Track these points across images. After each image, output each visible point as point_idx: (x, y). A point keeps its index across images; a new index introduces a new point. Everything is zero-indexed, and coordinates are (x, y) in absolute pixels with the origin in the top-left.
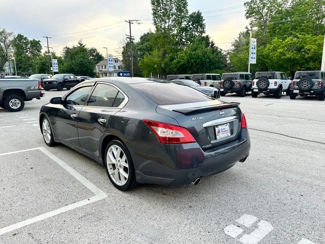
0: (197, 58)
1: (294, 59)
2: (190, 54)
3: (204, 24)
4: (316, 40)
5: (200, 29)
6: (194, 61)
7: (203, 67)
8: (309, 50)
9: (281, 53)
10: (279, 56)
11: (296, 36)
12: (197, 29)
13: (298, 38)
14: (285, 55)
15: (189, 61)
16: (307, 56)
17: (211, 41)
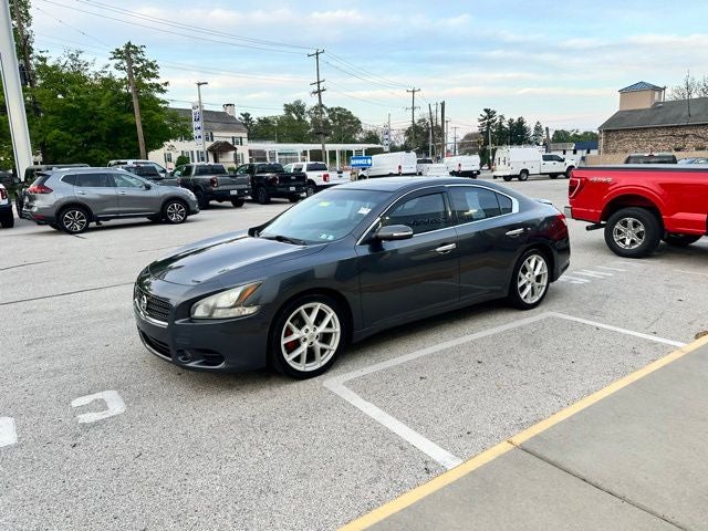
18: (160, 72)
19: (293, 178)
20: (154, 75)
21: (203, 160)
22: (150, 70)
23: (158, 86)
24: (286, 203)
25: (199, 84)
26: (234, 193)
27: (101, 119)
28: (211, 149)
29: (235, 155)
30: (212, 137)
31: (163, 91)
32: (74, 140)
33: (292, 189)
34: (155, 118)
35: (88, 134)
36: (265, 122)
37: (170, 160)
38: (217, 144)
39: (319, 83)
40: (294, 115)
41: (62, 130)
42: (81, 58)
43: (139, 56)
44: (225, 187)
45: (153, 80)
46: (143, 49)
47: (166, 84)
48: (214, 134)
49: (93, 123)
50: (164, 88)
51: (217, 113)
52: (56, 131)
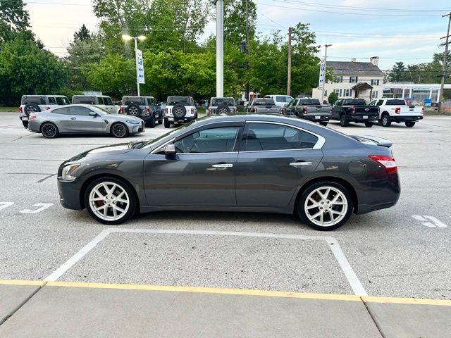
0: (31, 68)
1: (172, 79)
2: (16, 59)
3: (25, 12)
4: (190, 59)
5: (18, 18)
6: (26, 71)
7: (43, 81)
8: (186, 70)
9: (156, 70)
10: (155, 75)
11: (168, 52)
12: (12, 17)
13: (171, 54)
14: (160, 73)
15: (15, 70)
16: (184, 77)
17: (36, 40)
18: (316, 39)
19: (367, 109)
20: (313, 42)
21: (347, 95)
22: (311, 38)
23: (314, 48)
24: (363, 127)
25: (326, 46)
26: (319, 118)
27: (278, 70)
28: (354, 88)
29: (371, 92)
30: (357, 80)
31: (317, 51)
32: (263, 83)
33: (365, 117)
34: (308, 69)
35: (271, 80)
36: (413, 68)
37: (326, 95)
38: (359, 84)
39: (448, 37)
40: (441, 62)
41: (257, 77)
42: (279, 34)
43: (305, 30)
44: (312, 114)
45: (312, 45)
46: (308, 26)
47: (319, 47)
48: (359, 78)
49: (273, 73)
50: (318, 49)
51: (364, 64)
52: (254, 78)
